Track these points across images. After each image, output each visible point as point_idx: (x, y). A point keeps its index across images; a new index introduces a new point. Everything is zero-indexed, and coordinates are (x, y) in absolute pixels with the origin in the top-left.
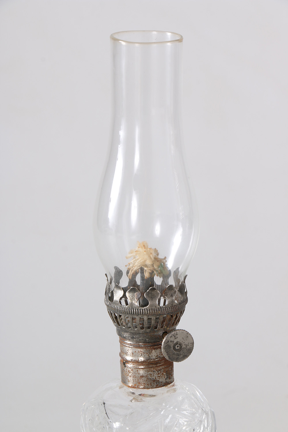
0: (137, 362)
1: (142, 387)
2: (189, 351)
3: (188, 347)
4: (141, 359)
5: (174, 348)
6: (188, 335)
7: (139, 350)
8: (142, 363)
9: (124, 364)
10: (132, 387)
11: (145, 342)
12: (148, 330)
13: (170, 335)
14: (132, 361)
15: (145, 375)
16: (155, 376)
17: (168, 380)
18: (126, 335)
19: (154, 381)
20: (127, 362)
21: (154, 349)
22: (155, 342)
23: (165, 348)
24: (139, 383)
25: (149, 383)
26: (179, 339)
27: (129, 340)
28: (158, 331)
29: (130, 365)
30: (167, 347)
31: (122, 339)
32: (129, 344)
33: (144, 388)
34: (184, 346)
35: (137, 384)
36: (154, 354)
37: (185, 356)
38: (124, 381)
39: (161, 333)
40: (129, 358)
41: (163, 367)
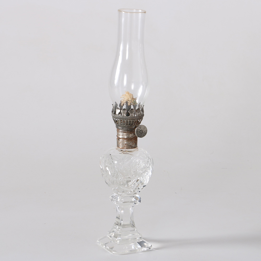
0: (123, 138)
1: (126, 148)
2: (146, 134)
3: (145, 132)
4: (126, 137)
5: (140, 132)
6: (145, 127)
7: (125, 134)
8: (126, 139)
9: (119, 139)
10: (122, 148)
11: (128, 131)
12: (129, 126)
13: (139, 127)
14: (122, 138)
15: (127, 143)
16: (131, 144)
17: (135, 146)
18: (120, 128)
19: (130, 146)
20: (120, 138)
21: (131, 133)
22: (131, 131)
23: (136, 132)
24: (125, 147)
25: (128, 147)
26: (142, 129)
27: (121, 130)
28: (133, 126)
29: (121, 140)
30: (137, 131)
31: (118, 130)
32: (121, 131)
33: (126, 149)
34: (143, 132)
35: (124, 147)
36: (131, 135)
37: (144, 136)
38: (118, 146)
39: (134, 127)
40: (121, 137)
41: (134, 141)
